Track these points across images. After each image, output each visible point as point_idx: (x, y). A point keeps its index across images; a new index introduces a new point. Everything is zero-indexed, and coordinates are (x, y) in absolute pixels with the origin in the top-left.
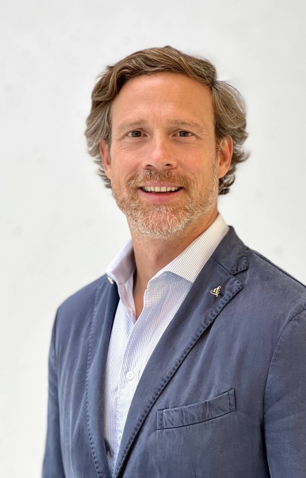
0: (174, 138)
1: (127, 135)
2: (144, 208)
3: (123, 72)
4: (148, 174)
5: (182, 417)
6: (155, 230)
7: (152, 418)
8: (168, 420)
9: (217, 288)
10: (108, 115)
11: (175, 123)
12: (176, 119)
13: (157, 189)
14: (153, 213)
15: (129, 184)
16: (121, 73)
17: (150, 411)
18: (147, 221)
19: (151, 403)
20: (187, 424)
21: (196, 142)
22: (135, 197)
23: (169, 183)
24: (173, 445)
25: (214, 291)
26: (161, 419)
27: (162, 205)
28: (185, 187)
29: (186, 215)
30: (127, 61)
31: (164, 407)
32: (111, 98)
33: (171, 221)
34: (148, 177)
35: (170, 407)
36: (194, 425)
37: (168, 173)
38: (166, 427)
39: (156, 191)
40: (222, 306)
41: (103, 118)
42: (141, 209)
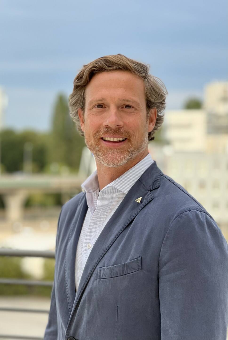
0: (122, 109)
1: (94, 107)
2: (104, 150)
3: (92, 69)
4: (106, 130)
5: (111, 272)
6: (110, 164)
7: (96, 272)
8: (104, 274)
9: (139, 198)
10: (84, 94)
11: (123, 101)
12: (124, 98)
13: (112, 139)
14: (109, 154)
15: (95, 136)
16: (92, 70)
17: (95, 268)
18: (105, 158)
19: (96, 264)
20: (113, 277)
21: (135, 112)
22: (98, 144)
23: (119, 136)
24: (105, 288)
25: (138, 200)
26: (100, 273)
27: (114, 149)
28: (128, 138)
29: (128, 155)
30: (95, 63)
31: (102, 266)
32: (85, 85)
33: (120, 158)
34: (106, 132)
35: (105, 266)
36: (117, 277)
37: (118, 130)
38: (102, 278)
39: (111, 140)
40: (141, 208)
41: (80, 96)
42: (102, 151)
